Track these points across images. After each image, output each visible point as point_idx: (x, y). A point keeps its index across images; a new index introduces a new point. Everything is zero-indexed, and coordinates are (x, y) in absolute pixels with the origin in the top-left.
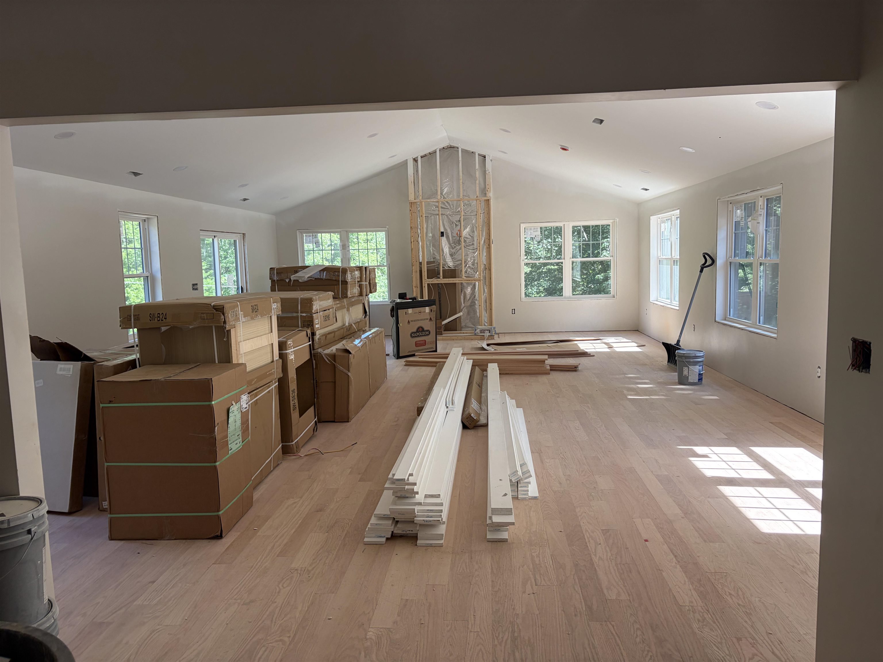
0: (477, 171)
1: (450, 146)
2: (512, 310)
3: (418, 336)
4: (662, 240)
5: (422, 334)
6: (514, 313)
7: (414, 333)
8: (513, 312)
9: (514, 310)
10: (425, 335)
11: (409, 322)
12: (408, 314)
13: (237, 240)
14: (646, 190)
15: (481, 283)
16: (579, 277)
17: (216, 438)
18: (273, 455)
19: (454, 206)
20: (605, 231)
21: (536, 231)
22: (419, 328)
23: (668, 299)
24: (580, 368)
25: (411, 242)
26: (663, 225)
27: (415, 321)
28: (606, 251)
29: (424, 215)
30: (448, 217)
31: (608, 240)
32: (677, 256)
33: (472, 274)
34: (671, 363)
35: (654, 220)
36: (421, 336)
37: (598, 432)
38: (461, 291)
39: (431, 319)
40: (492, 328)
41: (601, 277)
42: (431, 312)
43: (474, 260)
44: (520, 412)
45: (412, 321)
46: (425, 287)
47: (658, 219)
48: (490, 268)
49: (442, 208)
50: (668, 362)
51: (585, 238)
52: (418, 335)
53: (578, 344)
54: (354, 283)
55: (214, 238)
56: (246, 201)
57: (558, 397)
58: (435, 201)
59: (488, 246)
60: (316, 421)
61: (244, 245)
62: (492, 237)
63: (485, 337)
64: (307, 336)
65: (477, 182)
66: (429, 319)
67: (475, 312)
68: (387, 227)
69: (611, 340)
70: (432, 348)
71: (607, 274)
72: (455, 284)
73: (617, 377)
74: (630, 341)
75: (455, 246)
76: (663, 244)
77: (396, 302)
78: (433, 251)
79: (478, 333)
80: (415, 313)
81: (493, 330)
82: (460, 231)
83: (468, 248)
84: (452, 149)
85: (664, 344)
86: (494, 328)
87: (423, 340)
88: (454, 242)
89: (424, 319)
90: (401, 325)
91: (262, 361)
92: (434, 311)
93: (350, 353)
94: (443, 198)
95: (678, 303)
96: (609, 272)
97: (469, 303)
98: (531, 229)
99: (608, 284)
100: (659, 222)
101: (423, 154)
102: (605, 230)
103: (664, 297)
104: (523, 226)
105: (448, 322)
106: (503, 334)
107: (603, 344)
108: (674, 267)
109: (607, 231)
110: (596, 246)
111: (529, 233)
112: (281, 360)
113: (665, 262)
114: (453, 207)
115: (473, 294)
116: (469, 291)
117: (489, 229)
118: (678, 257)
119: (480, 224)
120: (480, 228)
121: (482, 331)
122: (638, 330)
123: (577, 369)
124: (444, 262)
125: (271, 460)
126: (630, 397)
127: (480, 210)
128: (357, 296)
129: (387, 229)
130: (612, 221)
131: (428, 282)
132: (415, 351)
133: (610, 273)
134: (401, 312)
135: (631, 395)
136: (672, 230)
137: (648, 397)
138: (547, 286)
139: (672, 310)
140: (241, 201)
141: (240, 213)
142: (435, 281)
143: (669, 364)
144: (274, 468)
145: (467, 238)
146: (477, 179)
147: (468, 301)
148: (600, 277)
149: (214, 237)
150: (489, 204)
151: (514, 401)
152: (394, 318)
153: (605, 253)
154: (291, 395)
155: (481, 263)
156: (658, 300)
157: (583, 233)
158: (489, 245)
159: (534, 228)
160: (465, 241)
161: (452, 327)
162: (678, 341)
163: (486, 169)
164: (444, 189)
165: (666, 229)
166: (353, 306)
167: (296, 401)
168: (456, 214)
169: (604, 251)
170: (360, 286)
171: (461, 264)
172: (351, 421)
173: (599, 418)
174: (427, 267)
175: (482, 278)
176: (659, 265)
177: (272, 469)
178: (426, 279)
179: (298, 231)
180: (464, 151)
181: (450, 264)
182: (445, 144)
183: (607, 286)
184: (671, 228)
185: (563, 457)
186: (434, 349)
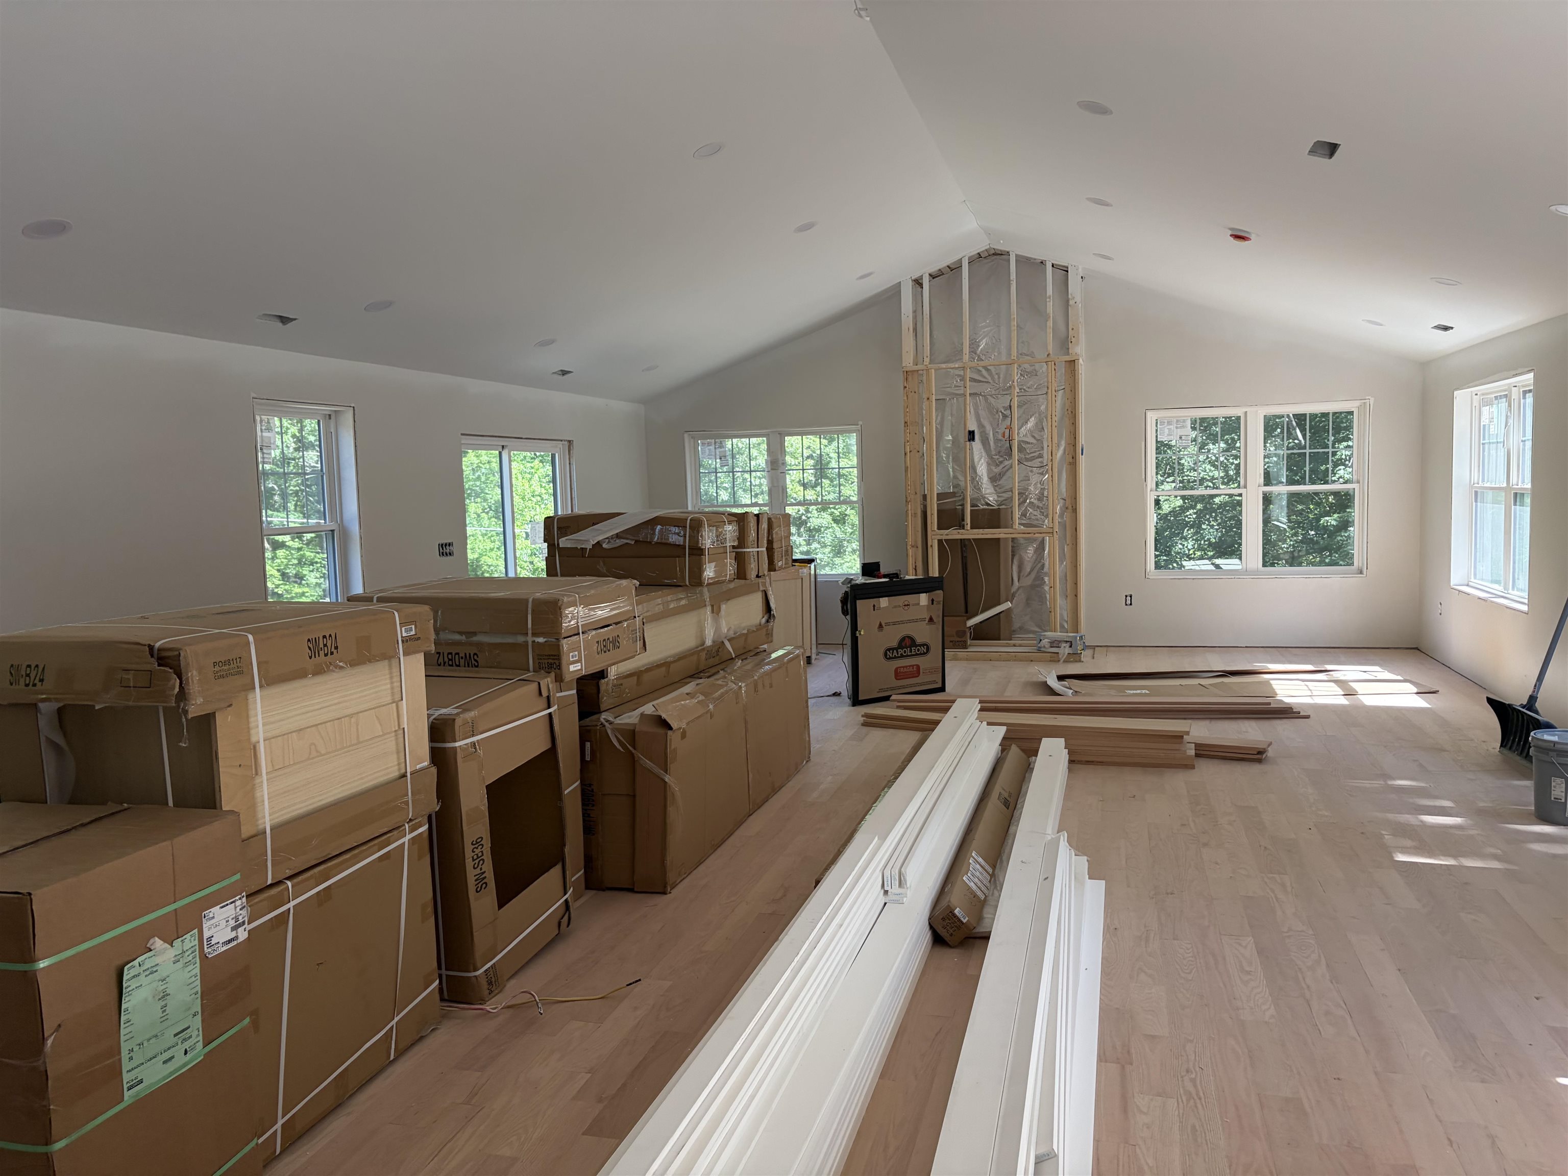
0: (1048, 300)
1: (993, 252)
2: (1126, 596)
3: (902, 656)
4: (1483, 444)
5: (911, 651)
6: (1131, 604)
7: (893, 649)
8: (1128, 602)
9: (1131, 596)
10: (917, 654)
11: (881, 626)
12: (879, 608)
13: (557, 455)
14: (1446, 329)
15: (1055, 539)
16: (1285, 520)
17: (46, 1071)
18: (396, 1019)
19: (1001, 376)
20: (1342, 425)
21: (1183, 427)
22: (903, 639)
23: (1498, 582)
24: (1270, 753)
25: (905, 454)
26: (1485, 410)
27: (894, 624)
28: (1344, 467)
29: (934, 398)
30: (986, 400)
31: (1350, 443)
32: (1523, 482)
33: (1037, 520)
34: (1510, 748)
35: (1462, 399)
36: (908, 656)
37: (1308, 987)
38: (1013, 556)
39: (931, 620)
40: (1076, 637)
41: (1334, 523)
42: (933, 604)
43: (1043, 489)
44: (1096, 890)
45: (887, 624)
46: (932, 546)
47: (1475, 397)
48: (1074, 507)
49: (973, 380)
50: (1501, 746)
51: (1298, 440)
52: (901, 654)
53: (1272, 682)
54: (722, 550)
55: (501, 450)
56: (566, 376)
57: (1205, 845)
58: (957, 366)
59: (1071, 460)
60: (566, 901)
61: (570, 464)
62: (1082, 440)
63: (1060, 656)
64: (540, 694)
65: (1050, 323)
66: (927, 620)
67: (1042, 599)
68: (860, 423)
69: (1349, 672)
70: (935, 682)
71: (1346, 514)
72: (998, 540)
73: (1367, 784)
74: (1399, 678)
75: (1001, 459)
76: (1486, 453)
77: (853, 582)
78: (953, 471)
79: (1044, 647)
80: (895, 607)
81: (1078, 642)
82: (1010, 428)
83: (1029, 464)
84: (998, 257)
85: (1490, 701)
86: (1081, 637)
87: (913, 666)
88: (999, 452)
89: (916, 621)
90: (862, 633)
91: (362, 778)
92: (938, 603)
93: (670, 728)
94: (977, 360)
95: (1526, 595)
96: (1350, 510)
97: (1028, 582)
98: (1169, 423)
99: (1349, 537)
100: (1476, 403)
101: (934, 269)
102: (1343, 423)
103: (1484, 578)
104: (1152, 416)
105: (981, 622)
106: (1105, 648)
107: (1332, 684)
108: (1515, 510)
109: (1347, 426)
110: (1319, 459)
111: (1166, 431)
112: (434, 770)
113: (1489, 495)
114: (999, 378)
115: (1040, 562)
116: (1030, 556)
117: (1074, 424)
118: (1529, 486)
119: (1054, 412)
120: (1054, 422)
121: (1055, 643)
122: (1417, 649)
123: (1264, 756)
124: (976, 495)
125: (389, 1034)
126: (1401, 858)
127: (1055, 385)
128: (730, 581)
129: (859, 426)
130: (1357, 403)
131: (940, 537)
132: (892, 689)
133: (1353, 514)
134: (862, 605)
135: (1405, 850)
136: (1511, 421)
137: (1450, 862)
138: (1215, 539)
139: (1510, 610)
140: (556, 376)
141: (560, 399)
142: (954, 534)
143: (1505, 751)
144: (400, 1054)
145: (1028, 443)
146: (1050, 317)
147: (1028, 575)
148: (1331, 520)
149: (501, 447)
150: (1074, 370)
151: (1084, 859)
152: (848, 617)
153: (1342, 471)
154: (469, 854)
155: (1056, 496)
156: (1471, 584)
157: (1295, 429)
158: (1074, 458)
159: (1177, 421)
160: (1021, 449)
161: (987, 632)
162: (1533, 699)
163: (1070, 296)
164: (979, 342)
165: (1495, 420)
166: (729, 600)
167: (488, 867)
168: (1005, 393)
169: (1340, 467)
170: (740, 559)
171: (1011, 498)
172: (674, 891)
173: (1311, 932)
174: (938, 505)
175: (1056, 529)
176: (1474, 503)
177: (392, 1058)
178: (936, 529)
179: (686, 435)
180: (1022, 260)
181: (990, 496)
182: (981, 245)
183: (1347, 540)
184: (1507, 416)
185: (1192, 1089)
186: (939, 685)
